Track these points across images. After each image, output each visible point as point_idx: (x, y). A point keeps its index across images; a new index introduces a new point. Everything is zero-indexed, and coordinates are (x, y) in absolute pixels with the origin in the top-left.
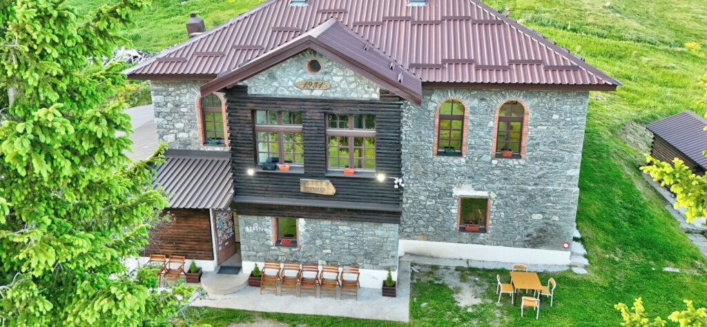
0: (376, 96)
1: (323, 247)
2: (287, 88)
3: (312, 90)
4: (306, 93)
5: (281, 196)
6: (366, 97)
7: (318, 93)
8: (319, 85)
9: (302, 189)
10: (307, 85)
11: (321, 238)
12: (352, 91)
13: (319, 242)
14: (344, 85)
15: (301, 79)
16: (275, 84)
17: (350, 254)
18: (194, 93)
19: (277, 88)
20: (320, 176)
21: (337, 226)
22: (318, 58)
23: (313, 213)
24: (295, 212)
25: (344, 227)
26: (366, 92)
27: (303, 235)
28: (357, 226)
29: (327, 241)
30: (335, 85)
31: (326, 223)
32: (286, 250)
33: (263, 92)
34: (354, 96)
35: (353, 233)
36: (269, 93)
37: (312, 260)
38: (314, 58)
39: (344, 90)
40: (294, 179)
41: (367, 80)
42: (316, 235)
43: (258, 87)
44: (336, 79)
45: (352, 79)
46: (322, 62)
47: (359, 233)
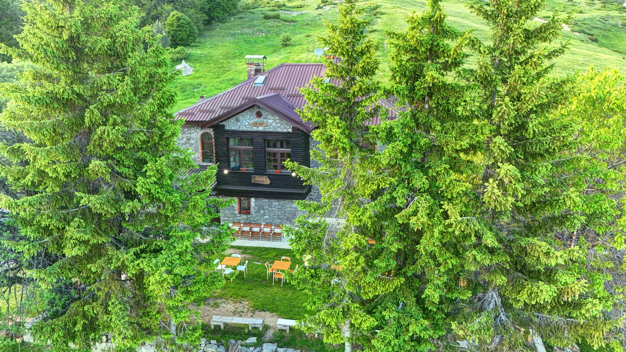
0: (290, 130)
1: (264, 215)
2: (245, 126)
3: (258, 127)
4: (255, 129)
5: (241, 185)
6: (285, 130)
7: (261, 129)
8: (261, 124)
9: (253, 181)
10: (255, 124)
11: (263, 209)
12: (278, 127)
13: (262, 212)
14: (274, 124)
15: (252, 121)
16: (239, 124)
17: (279, 218)
18: (198, 132)
19: (240, 126)
20: (262, 174)
21: (272, 202)
22: (260, 110)
23: (258, 195)
24: (248, 195)
25: (275, 203)
26: (286, 128)
27: (254, 208)
28: (282, 202)
29: (267, 211)
30: (269, 124)
31: (266, 200)
32: (244, 216)
33: (233, 128)
34: (279, 130)
35: (280, 207)
36: (236, 128)
37: (258, 222)
38: (259, 110)
39: (274, 127)
40: (248, 176)
41: (286, 122)
42: (260, 208)
43: (231, 125)
44: (270, 121)
45: (278, 121)
46: (263, 112)
47: (283, 206)
